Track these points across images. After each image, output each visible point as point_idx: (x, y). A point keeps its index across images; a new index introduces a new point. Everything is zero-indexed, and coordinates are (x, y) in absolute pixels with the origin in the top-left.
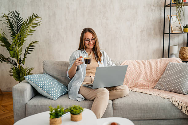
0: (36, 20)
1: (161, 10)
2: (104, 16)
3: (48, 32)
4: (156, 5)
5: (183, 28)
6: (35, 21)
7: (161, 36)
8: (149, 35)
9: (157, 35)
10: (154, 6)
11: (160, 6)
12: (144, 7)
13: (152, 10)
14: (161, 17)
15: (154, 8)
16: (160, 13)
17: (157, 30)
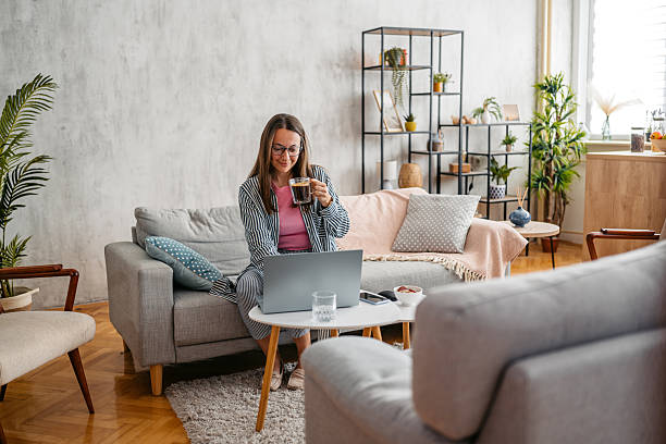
0: (42, 92)
1: (353, 75)
2: (223, 86)
3: (63, 128)
4: (342, 64)
5: (404, 122)
6: (37, 94)
7: (355, 138)
8: (331, 135)
9: (347, 136)
10: (338, 66)
11: (352, 67)
12: (318, 67)
13: (335, 77)
14: (353, 93)
15: (339, 71)
16: (353, 84)
17: (347, 123)
